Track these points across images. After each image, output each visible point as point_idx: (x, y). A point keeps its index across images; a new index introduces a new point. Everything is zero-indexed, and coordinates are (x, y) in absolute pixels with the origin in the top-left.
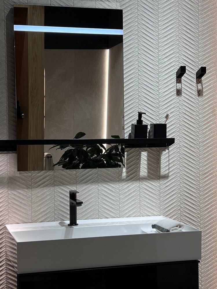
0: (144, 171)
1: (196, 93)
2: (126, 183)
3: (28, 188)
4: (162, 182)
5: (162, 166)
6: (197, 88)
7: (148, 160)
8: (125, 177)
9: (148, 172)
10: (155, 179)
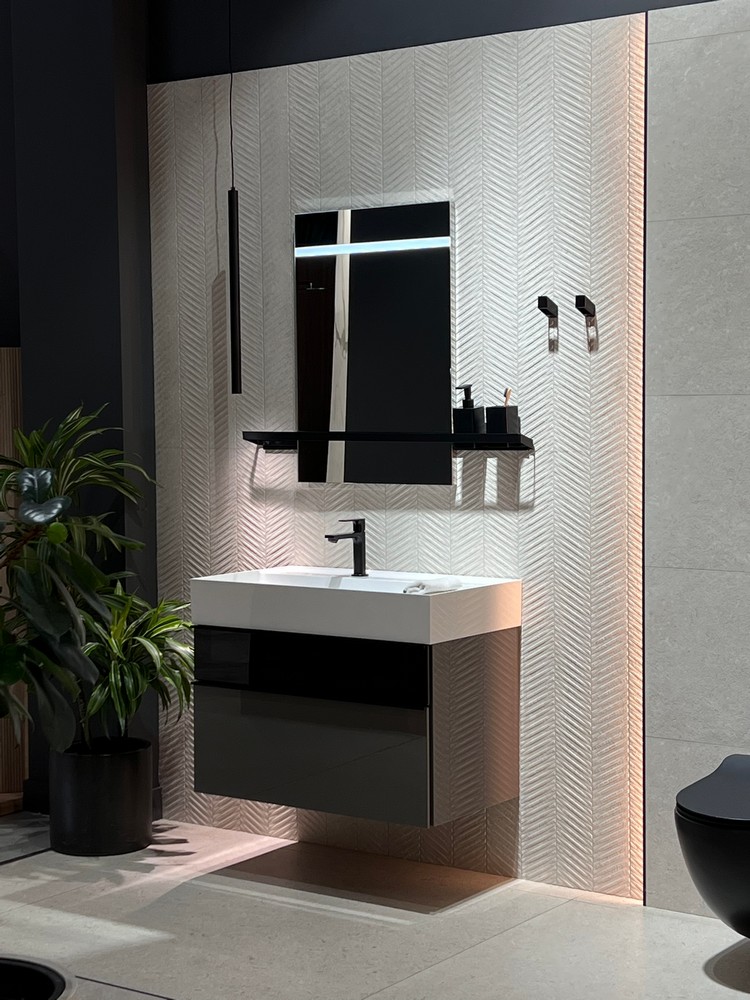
0: (491, 494)
1: (585, 346)
2: (462, 512)
3: (320, 511)
4: (523, 516)
5: (523, 486)
6: (588, 335)
7: (499, 473)
8: (460, 503)
9: (499, 496)
10: (509, 510)
